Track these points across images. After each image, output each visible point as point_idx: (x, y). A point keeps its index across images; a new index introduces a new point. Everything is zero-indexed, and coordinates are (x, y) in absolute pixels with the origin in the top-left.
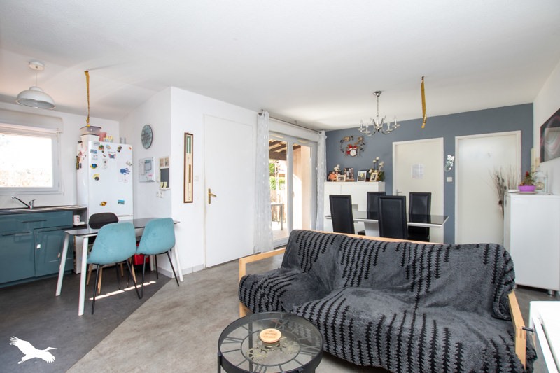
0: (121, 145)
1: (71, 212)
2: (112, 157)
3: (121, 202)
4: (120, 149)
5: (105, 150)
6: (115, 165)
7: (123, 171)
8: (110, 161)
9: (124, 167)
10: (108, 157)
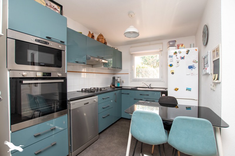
0: (189, 49)
1: (160, 93)
2: (183, 58)
3: (189, 90)
4: (188, 52)
5: (178, 54)
6: (185, 64)
7: (190, 67)
8: (181, 61)
9: (191, 64)
10: (179, 59)
